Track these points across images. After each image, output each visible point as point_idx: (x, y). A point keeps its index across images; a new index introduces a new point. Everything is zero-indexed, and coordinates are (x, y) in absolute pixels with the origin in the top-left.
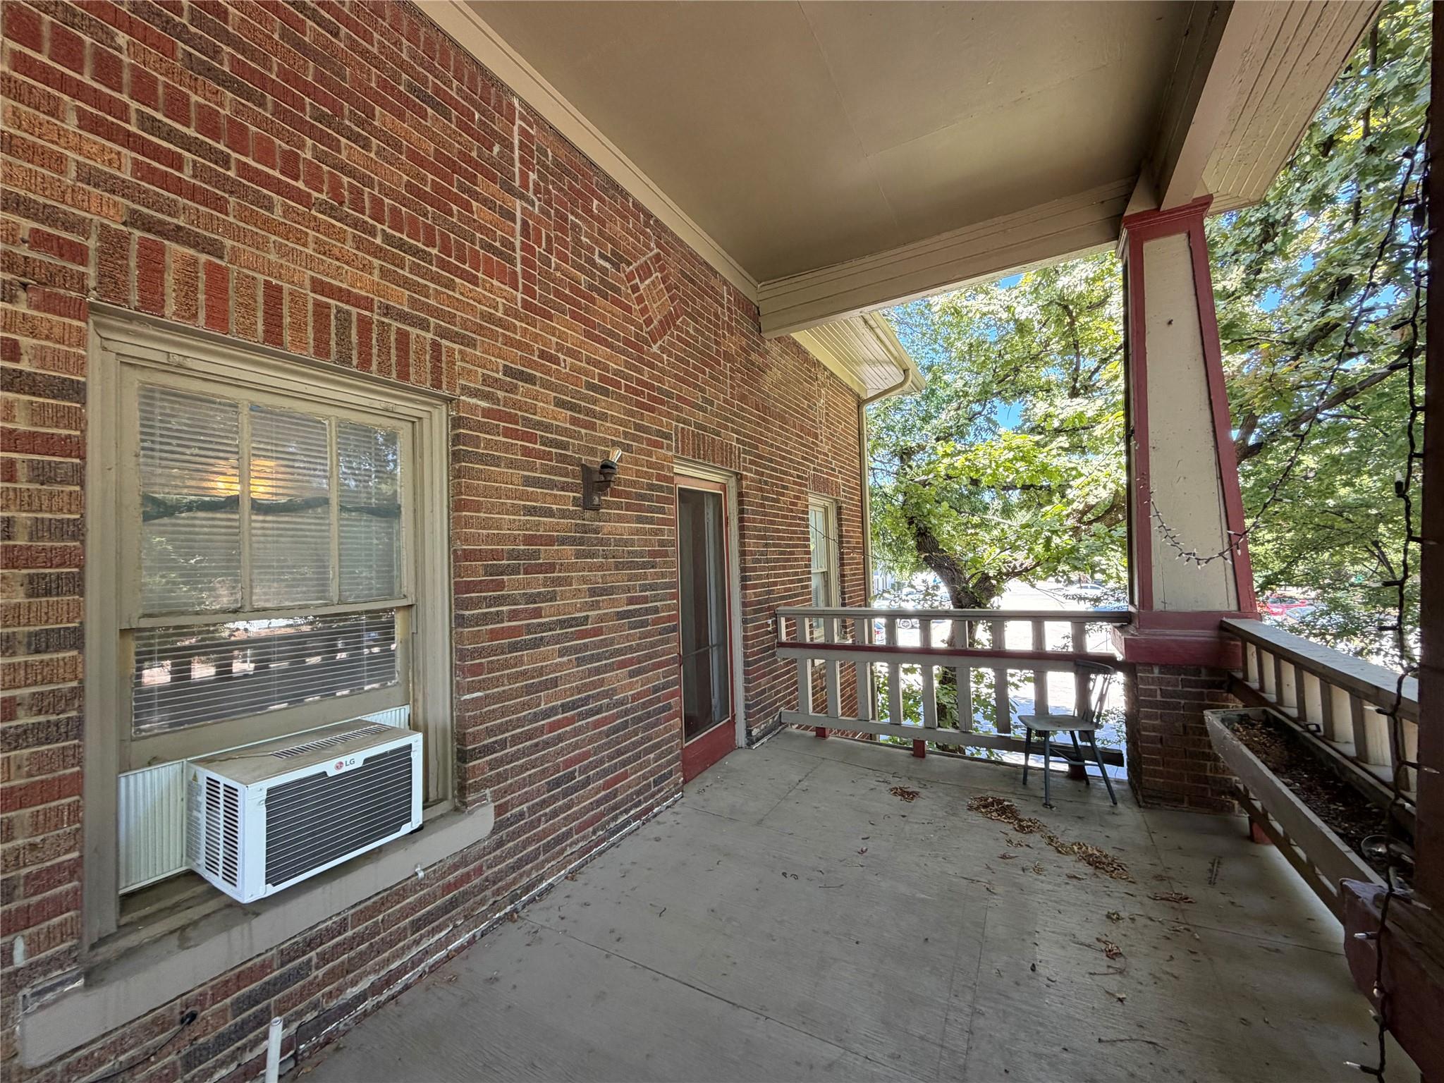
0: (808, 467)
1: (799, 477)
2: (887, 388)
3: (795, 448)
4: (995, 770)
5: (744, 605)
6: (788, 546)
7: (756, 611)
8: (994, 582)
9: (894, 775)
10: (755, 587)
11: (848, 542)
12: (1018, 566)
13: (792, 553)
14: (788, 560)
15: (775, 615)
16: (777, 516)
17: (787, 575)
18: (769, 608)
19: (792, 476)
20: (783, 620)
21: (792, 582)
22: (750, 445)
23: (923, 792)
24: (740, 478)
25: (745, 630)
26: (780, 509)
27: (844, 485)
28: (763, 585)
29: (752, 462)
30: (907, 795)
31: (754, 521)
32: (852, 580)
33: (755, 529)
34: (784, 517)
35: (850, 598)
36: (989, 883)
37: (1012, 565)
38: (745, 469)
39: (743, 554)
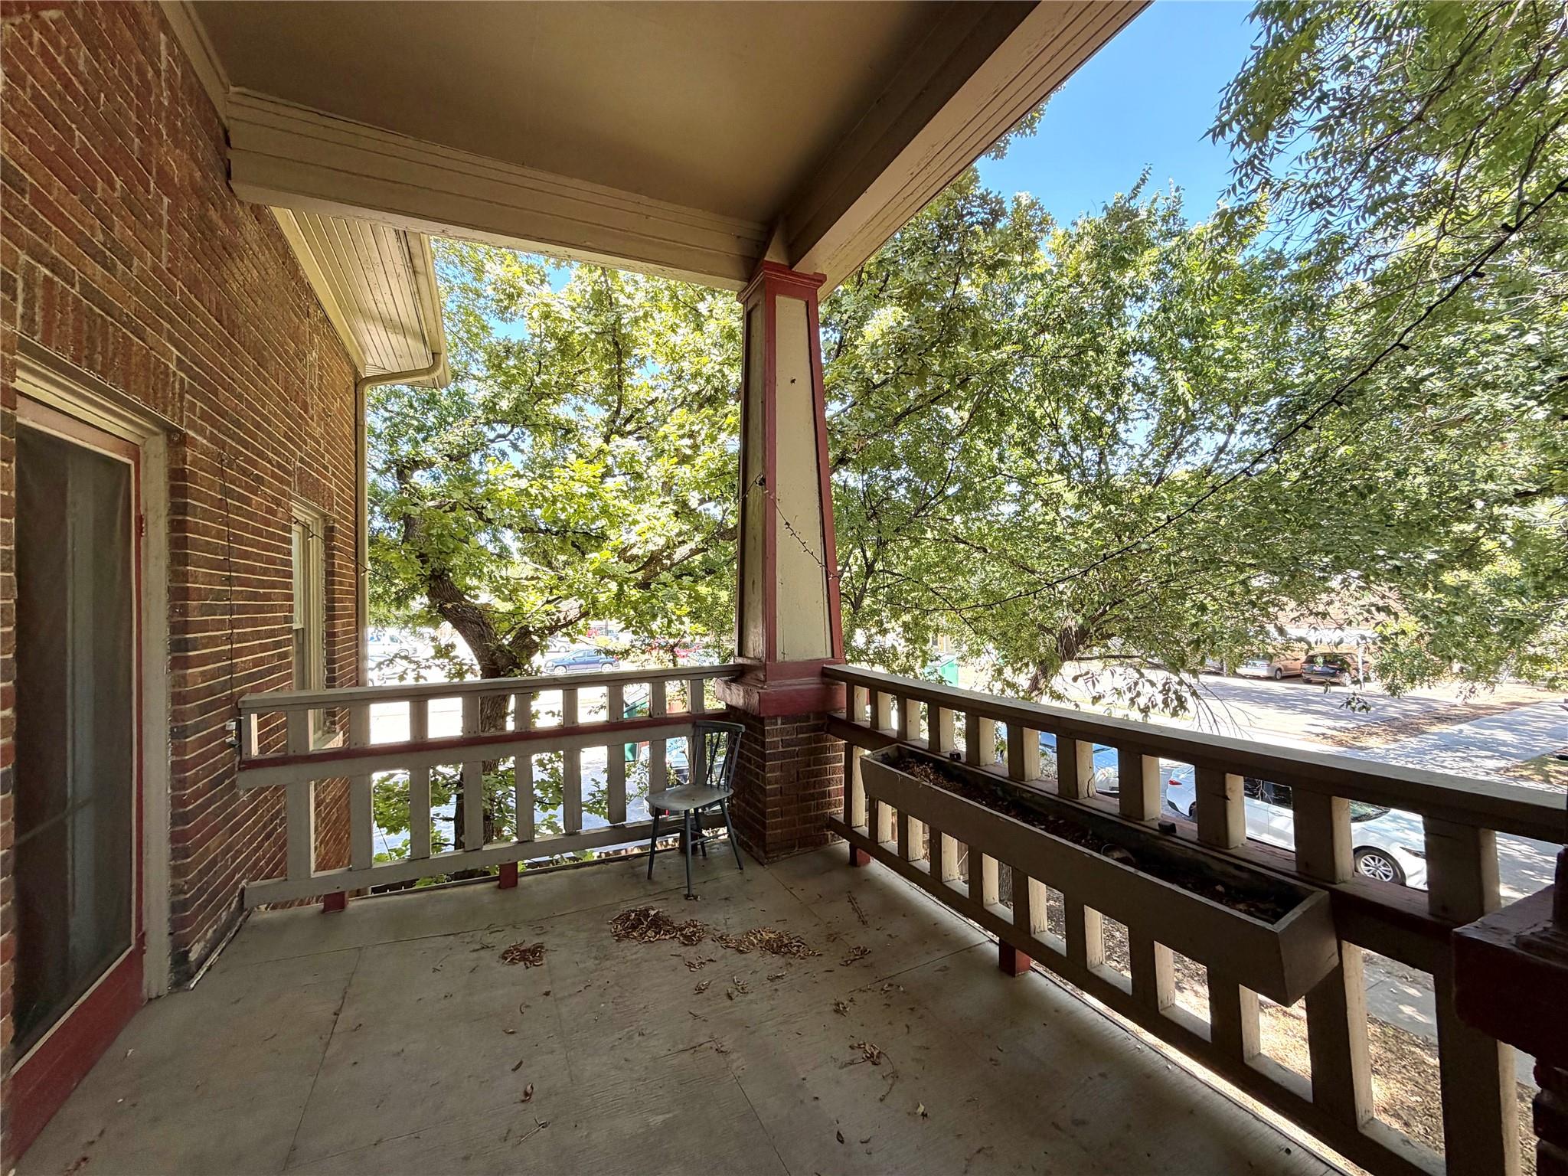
0: (293, 454)
1: (279, 466)
2: (397, 370)
3: (275, 415)
4: (608, 872)
5: (177, 699)
6: (262, 584)
7: (204, 709)
8: (536, 638)
9: (491, 929)
10: (204, 660)
11: (341, 583)
12: (562, 618)
13: (267, 597)
14: (260, 609)
15: (239, 712)
16: (245, 527)
17: (258, 635)
18: (230, 699)
19: (270, 462)
20: (254, 720)
21: (264, 648)
22: (203, 383)
23: (549, 941)
24: (176, 441)
25: (178, 750)
26: (251, 516)
27: (338, 495)
28: (217, 657)
29: (204, 416)
30: (530, 955)
31: (206, 531)
32: (344, 641)
33: (208, 547)
34: (257, 532)
35: (341, 668)
36: (712, 1039)
37: (555, 618)
38: (192, 425)
39: (179, 595)
